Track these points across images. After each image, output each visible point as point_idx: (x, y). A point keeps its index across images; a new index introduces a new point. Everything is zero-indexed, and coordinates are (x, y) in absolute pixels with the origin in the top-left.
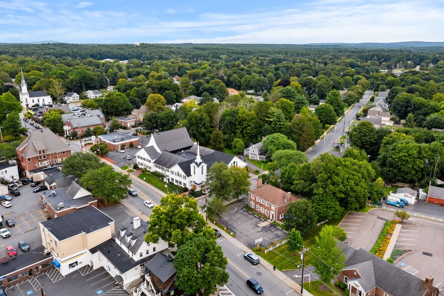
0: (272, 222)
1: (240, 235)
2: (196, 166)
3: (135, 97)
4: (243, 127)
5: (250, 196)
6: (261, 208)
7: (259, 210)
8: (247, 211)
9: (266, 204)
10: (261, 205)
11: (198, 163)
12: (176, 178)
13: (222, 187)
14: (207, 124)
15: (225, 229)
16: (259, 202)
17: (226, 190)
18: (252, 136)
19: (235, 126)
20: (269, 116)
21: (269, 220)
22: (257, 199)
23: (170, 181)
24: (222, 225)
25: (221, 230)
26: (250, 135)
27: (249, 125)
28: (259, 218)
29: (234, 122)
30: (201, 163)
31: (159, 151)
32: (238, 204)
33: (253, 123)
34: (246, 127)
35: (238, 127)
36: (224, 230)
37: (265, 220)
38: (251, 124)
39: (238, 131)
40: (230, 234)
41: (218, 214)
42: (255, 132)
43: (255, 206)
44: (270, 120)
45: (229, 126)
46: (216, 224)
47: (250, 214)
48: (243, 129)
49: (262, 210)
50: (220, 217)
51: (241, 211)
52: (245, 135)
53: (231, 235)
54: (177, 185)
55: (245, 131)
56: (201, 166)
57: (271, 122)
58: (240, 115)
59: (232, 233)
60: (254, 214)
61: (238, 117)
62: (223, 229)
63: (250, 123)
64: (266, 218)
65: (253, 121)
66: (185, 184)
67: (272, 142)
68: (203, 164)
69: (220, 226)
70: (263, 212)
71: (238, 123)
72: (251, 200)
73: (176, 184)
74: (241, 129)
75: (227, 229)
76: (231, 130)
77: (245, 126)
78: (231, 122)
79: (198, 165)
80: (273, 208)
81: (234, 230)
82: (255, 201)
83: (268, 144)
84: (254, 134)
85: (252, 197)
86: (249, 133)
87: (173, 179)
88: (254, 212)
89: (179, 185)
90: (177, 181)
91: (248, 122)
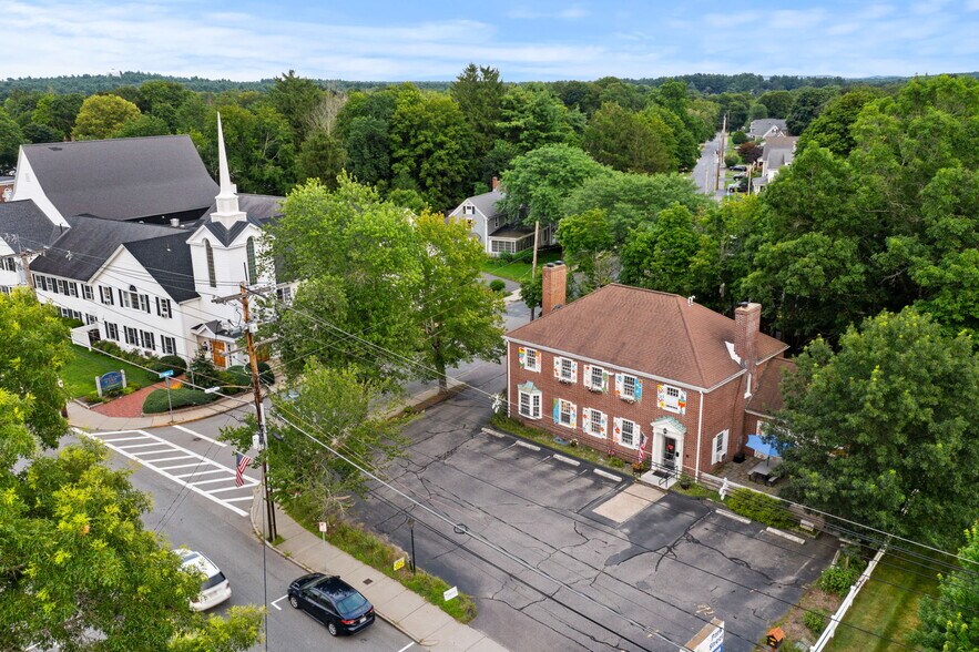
0: (672, 482)
1: (507, 595)
2: (215, 242)
3: (50, 124)
4: (419, 151)
5: (515, 357)
6: (588, 411)
7: (573, 425)
8: (508, 442)
9: (620, 386)
10: (586, 397)
11: (228, 225)
12: (125, 317)
13: (360, 317)
14: (285, 146)
15: (399, 564)
16: (573, 379)
17: (383, 332)
18: (454, 184)
19: (391, 152)
20: (508, 113)
21: (648, 477)
22: (558, 367)
23: (103, 336)
24: (373, 538)
25: (375, 575)
26: (445, 179)
27: (441, 145)
28: (586, 469)
29: (382, 132)
30: (239, 227)
31: (57, 218)
32: (450, 410)
33: (453, 138)
34: (429, 153)
35: (402, 152)
36: (394, 576)
37: (628, 481)
38: (444, 138)
39: (402, 169)
40: (435, 598)
41: (344, 471)
42: (462, 168)
43: (549, 408)
44: (514, 123)
45: (366, 151)
46: (337, 536)
47: (527, 452)
48: (419, 160)
49: (591, 424)
50: (360, 490)
51: (474, 444)
52: (429, 181)
53: (449, 608)
54: (135, 354)
55: (426, 165)
56: (242, 239)
57: (517, 129)
58: (403, 108)
59: (451, 594)
60: (546, 452)
61: (396, 116)
62: (383, 563)
63: (441, 137)
64: (631, 468)
65: (451, 131)
66: (169, 343)
67: (543, 173)
68: (251, 231)
69: (362, 551)
70: (603, 435)
71: (398, 138)
72: (520, 376)
73: (129, 348)
74: (411, 161)
75: (411, 567)
76: (377, 168)
77: (425, 146)
78: (371, 137)
79: (226, 236)
80: (667, 401)
81: (457, 561)
82: (546, 381)
83: (528, 181)
84: (459, 179)
85: (524, 360)
86: (443, 174)
87: (112, 329)
88: (543, 439)
89: (143, 350)
90: (131, 335)
91: (436, 134)
